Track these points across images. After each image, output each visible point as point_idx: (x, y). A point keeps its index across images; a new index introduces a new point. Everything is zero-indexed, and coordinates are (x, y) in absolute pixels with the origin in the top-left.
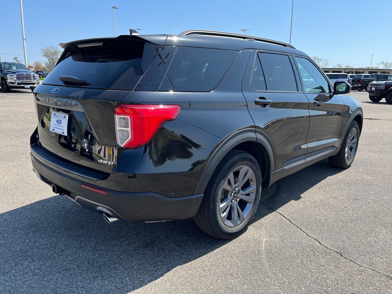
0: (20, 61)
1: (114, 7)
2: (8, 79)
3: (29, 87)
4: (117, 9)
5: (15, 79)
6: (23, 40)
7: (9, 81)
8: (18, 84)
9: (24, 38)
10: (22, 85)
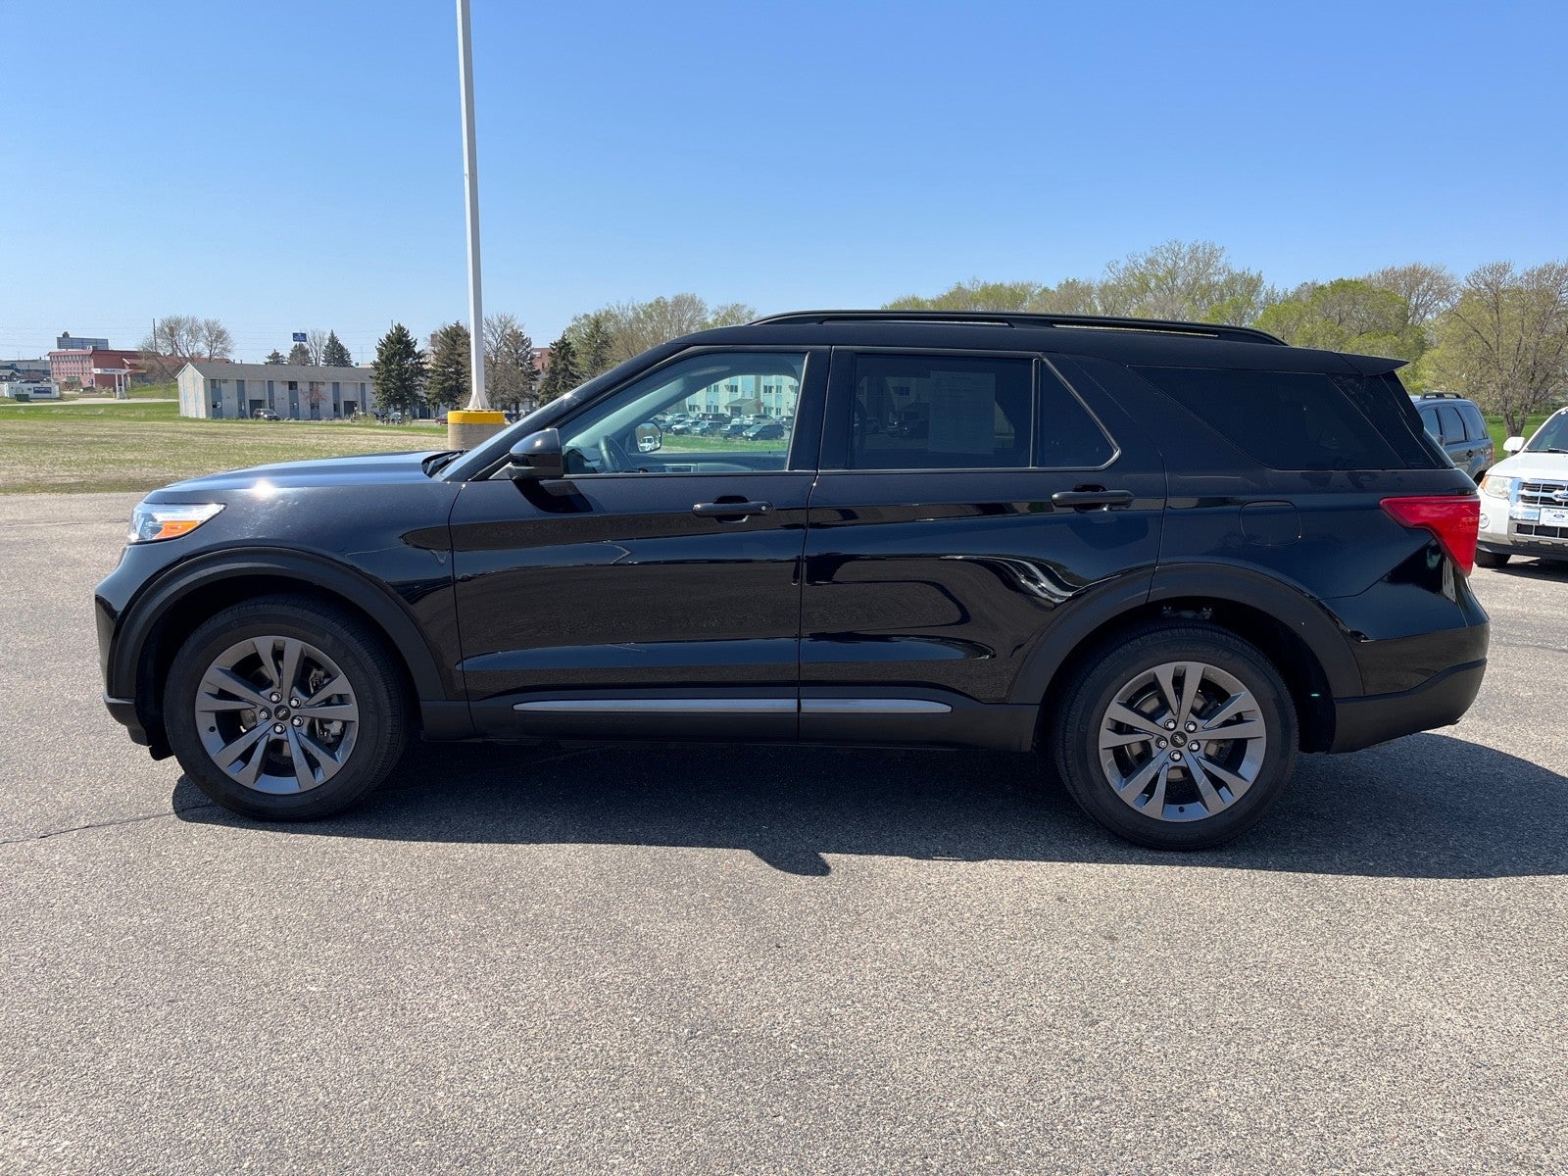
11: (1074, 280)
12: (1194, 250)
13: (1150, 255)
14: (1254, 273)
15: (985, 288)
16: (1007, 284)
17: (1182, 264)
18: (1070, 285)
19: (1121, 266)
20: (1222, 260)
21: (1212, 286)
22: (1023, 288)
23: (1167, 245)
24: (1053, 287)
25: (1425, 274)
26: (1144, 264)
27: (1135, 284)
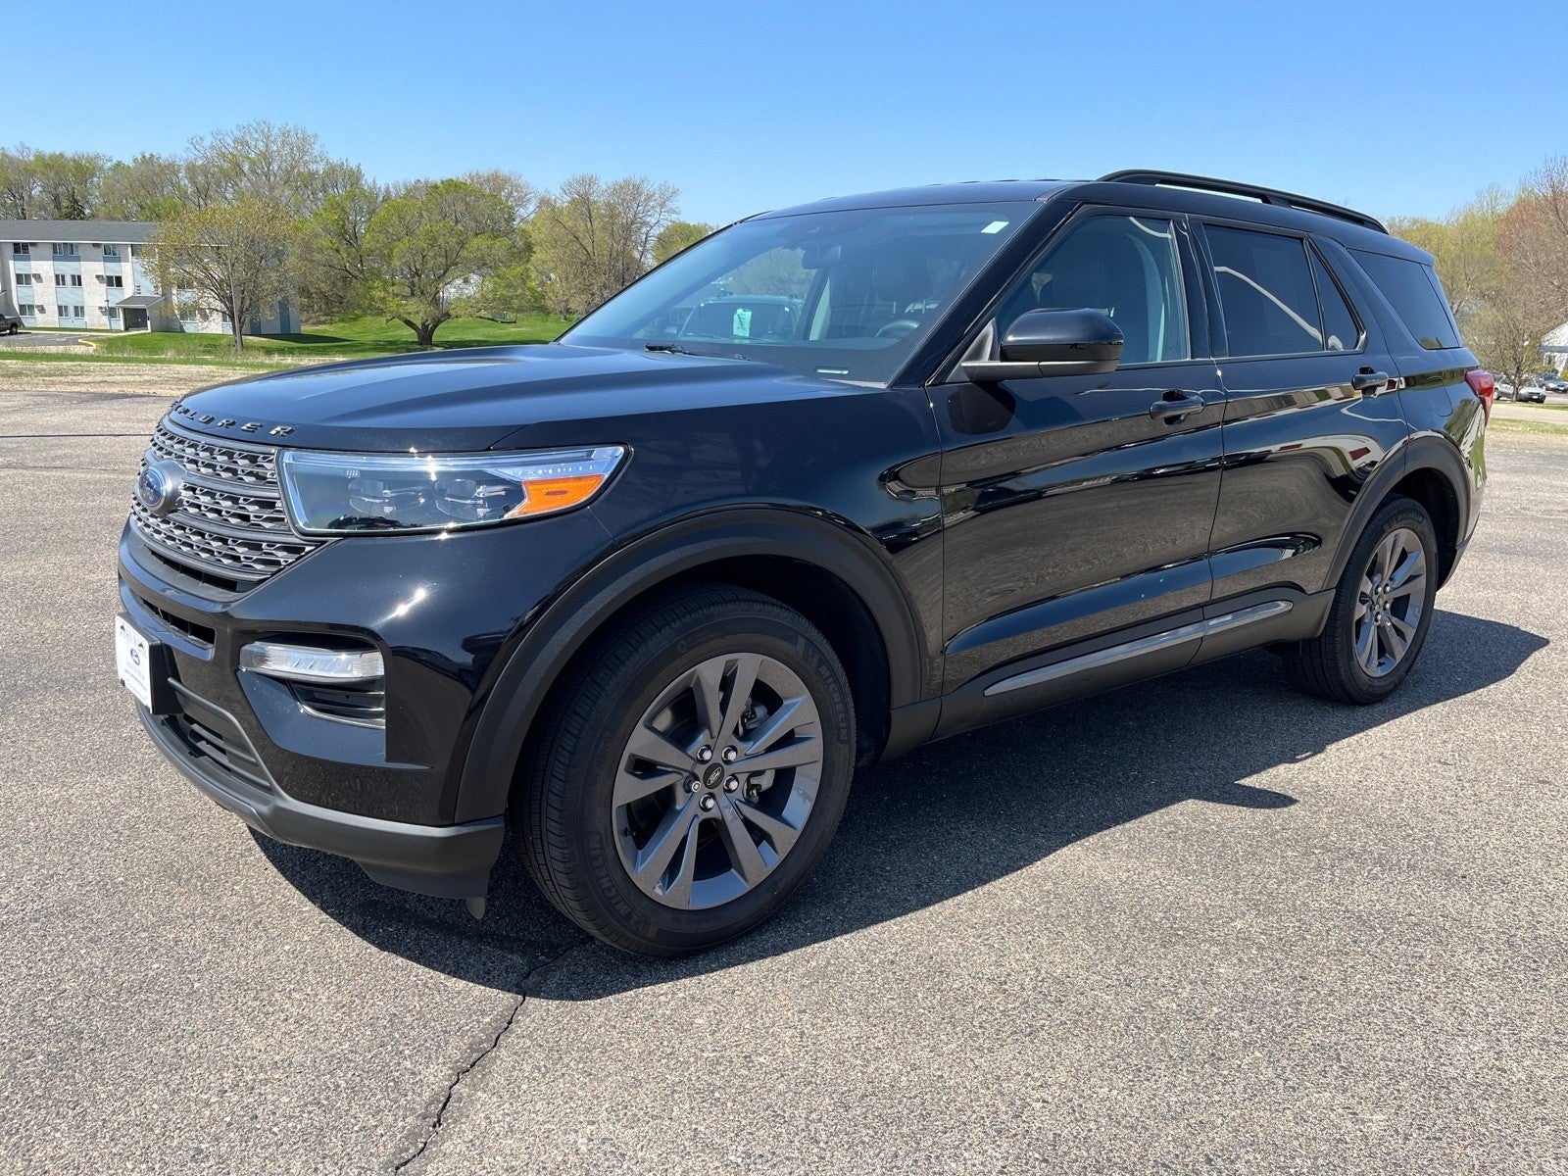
11: (152, 155)
12: (285, 134)
13: (238, 134)
14: (353, 165)
15: (40, 157)
16: (69, 153)
17: (275, 148)
18: (147, 161)
19: (207, 143)
20: (317, 147)
21: (312, 175)
22: (90, 160)
23: (255, 125)
24: (128, 161)
25: (506, 181)
26: (232, 144)
27: (226, 165)
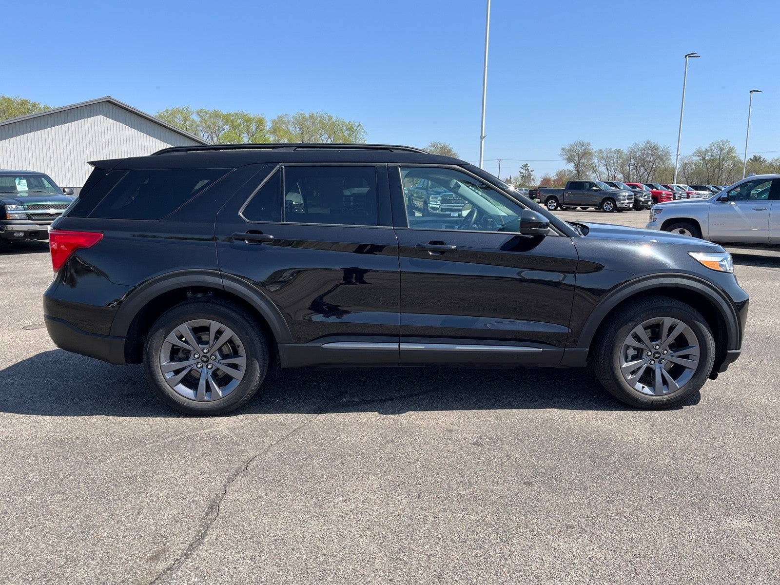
0: (532, 171)
1: (690, 55)
2: (431, 203)
3: (457, 216)
4: (697, 57)
5: (439, 202)
6: (482, 138)
7: (431, 205)
8: (442, 210)
9: (483, 135)
10: (447, 212)
